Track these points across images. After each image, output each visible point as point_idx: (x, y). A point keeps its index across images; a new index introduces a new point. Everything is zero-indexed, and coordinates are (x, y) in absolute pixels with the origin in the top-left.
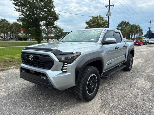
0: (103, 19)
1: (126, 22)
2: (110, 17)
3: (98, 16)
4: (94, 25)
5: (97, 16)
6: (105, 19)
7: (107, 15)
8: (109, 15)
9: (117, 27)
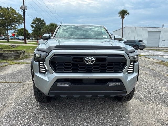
0: (15, 13)
1: (41, 19)
2: (25, 11)
3: (9, 7)
4: (3, 18)
5: (7, 7)
6: (18, 13)
7: (22, 8)
8: (24, 8)
9: (31, 24)
